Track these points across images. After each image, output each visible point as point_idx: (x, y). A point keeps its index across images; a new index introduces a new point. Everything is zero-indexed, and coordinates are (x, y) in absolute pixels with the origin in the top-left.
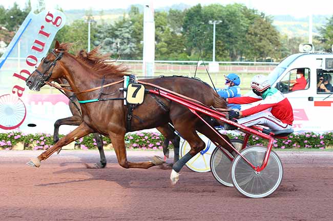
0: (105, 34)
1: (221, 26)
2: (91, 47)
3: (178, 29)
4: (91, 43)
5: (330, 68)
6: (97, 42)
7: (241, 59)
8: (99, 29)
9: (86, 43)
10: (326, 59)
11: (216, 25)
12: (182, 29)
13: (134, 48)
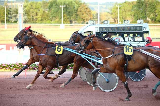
0: (13, 12)
1: (65, 8)
2: (7, 18)
3: (46, 10)
4: (6, 16)
5: (101, 31)
6: (10, 16)
7: (75, 23)
8: (10, 10)
9: (4, 16)
10: (100, 27)
11: (63, 8)
12: (48, 10)
13: (26, 18)
